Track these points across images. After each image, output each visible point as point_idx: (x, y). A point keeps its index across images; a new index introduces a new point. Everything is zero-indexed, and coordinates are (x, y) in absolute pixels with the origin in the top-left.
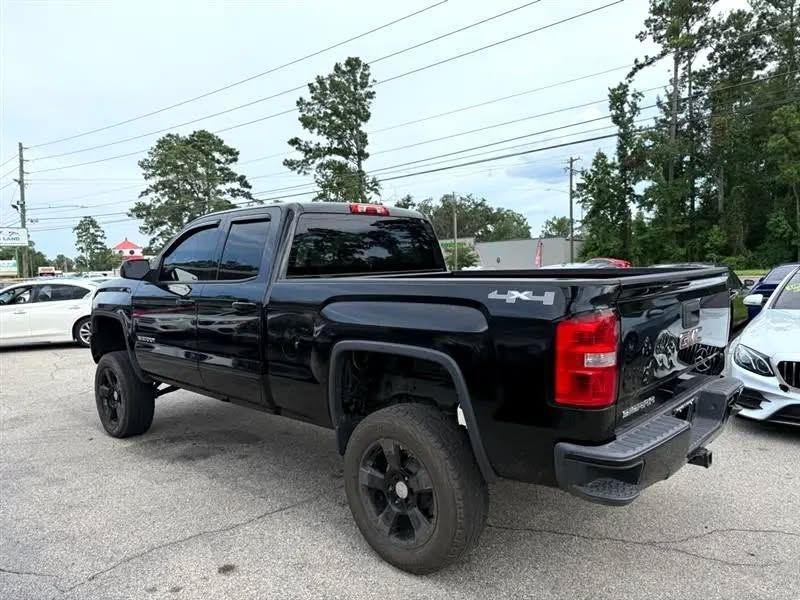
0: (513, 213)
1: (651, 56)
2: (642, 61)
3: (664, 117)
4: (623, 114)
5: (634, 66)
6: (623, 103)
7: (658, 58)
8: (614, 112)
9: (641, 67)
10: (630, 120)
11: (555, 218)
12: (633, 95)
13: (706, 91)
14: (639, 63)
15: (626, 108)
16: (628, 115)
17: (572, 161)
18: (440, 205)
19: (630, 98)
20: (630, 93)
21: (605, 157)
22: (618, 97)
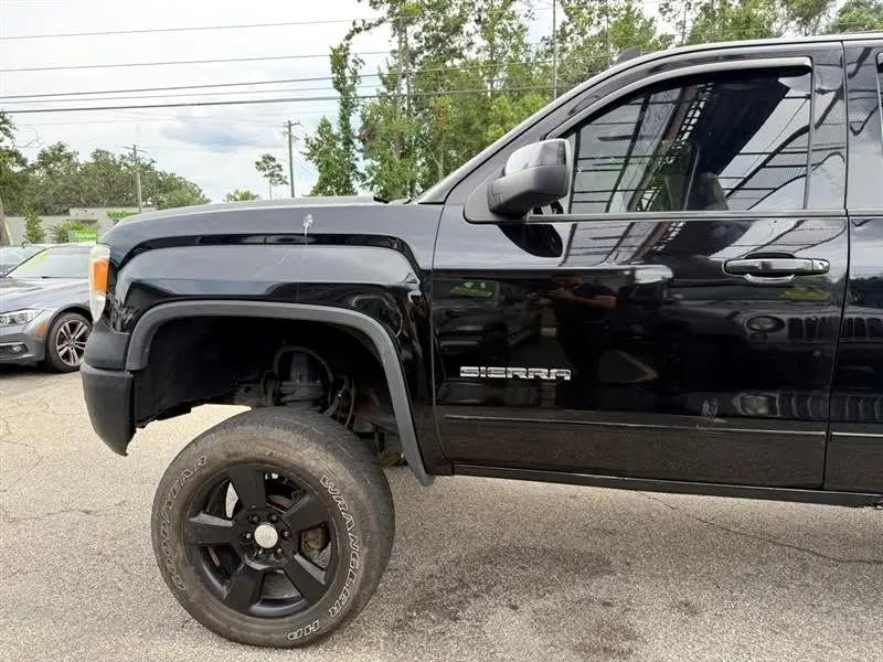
0: (185, 182)
1: (368, 22)
2: (359, 25)
3: (385, 90)
4: (343, 79)
5: (352, 29)
6: (343, 68)
7: (376, 25)
8: (335, 75)
9: (358, 30)
10: (352, 88)
11: (237, 192)
12: (354, 61)
13: (416, 71)
14: (357, 27)
15: (347, 73)
16: (349, 82)
17: (290, 125)
18: (92, 160)
19: (350, 64)
20: (351, 58)
21: (329, 125)
22: (339, 60)
